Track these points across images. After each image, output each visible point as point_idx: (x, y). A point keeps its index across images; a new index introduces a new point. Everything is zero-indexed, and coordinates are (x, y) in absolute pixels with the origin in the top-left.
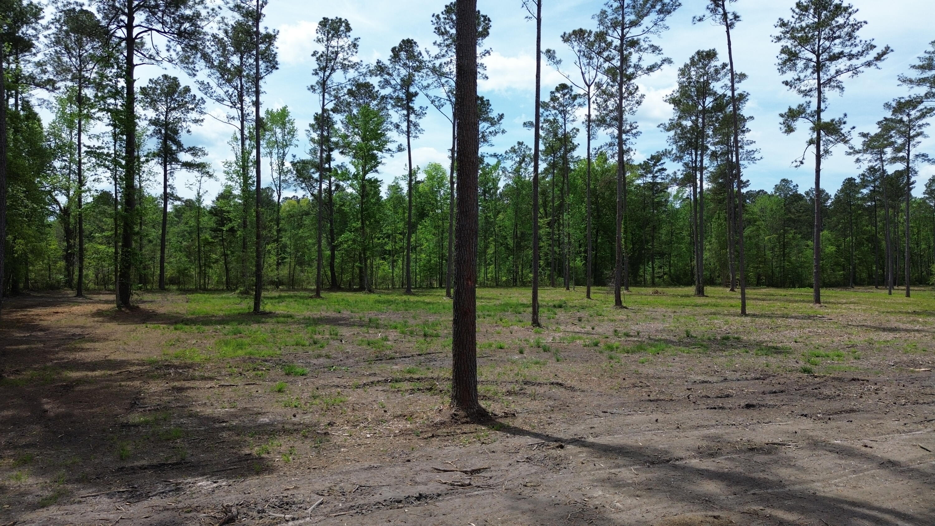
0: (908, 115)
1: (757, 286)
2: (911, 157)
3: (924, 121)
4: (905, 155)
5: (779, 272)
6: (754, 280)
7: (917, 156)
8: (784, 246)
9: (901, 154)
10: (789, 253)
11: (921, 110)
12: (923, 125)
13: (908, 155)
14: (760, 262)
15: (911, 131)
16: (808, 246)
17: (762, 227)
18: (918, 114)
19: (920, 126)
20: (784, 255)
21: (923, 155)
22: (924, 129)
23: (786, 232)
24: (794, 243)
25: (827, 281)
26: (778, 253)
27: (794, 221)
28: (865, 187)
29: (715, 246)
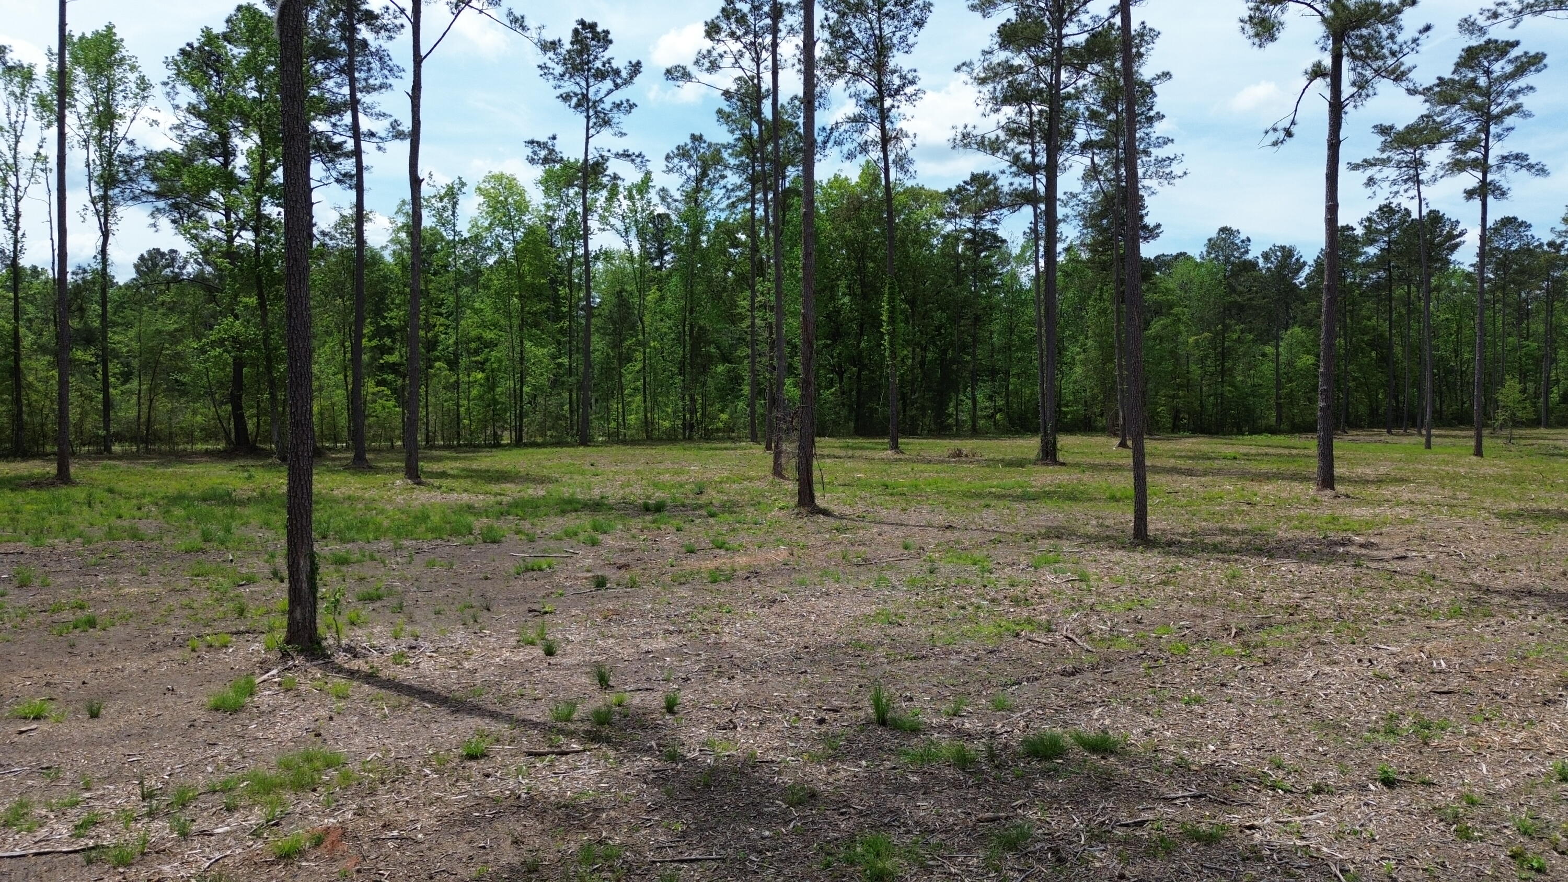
0: (1488, 72)
1: (1173, 431)
2: (1492, 161)
3: (1522, 82)
4: (1480, 156)
5: (1215, 405)
6: (1167, 420)
7: (1505, 158)
8: (1224, 355)
9: (1472, 154)
10: (1231, 370)
11: (1517, 58)
12: (1520, 91)
13: (1486, 156)
14: (1180, 387)
15: (1492, 108)
16: (1264, 355)
17: (1184, 318)
18: (1509, 68)
19: (1513, 95)
20: (1223, 373)
21: (1517, 157)
22: (1521, 99)
23: (1226, 328)
24: (1242, 349)
25: (1298, 420)
26: (1212, 369)
27: (1241, 308)
28: (1371, 242)
29: (1093, 354)
